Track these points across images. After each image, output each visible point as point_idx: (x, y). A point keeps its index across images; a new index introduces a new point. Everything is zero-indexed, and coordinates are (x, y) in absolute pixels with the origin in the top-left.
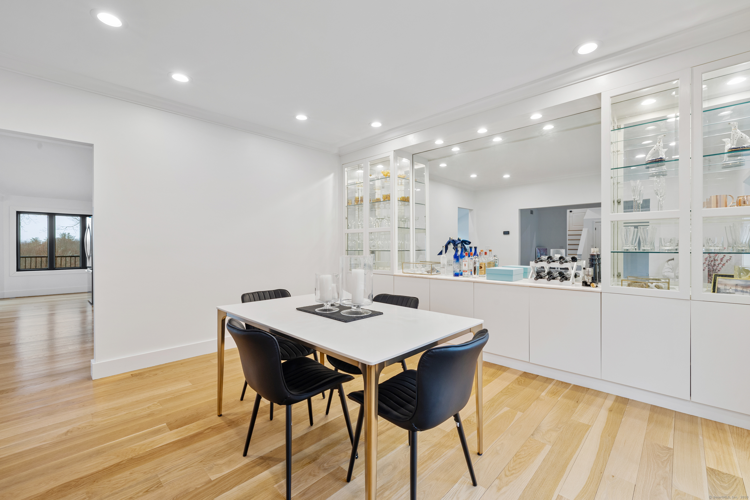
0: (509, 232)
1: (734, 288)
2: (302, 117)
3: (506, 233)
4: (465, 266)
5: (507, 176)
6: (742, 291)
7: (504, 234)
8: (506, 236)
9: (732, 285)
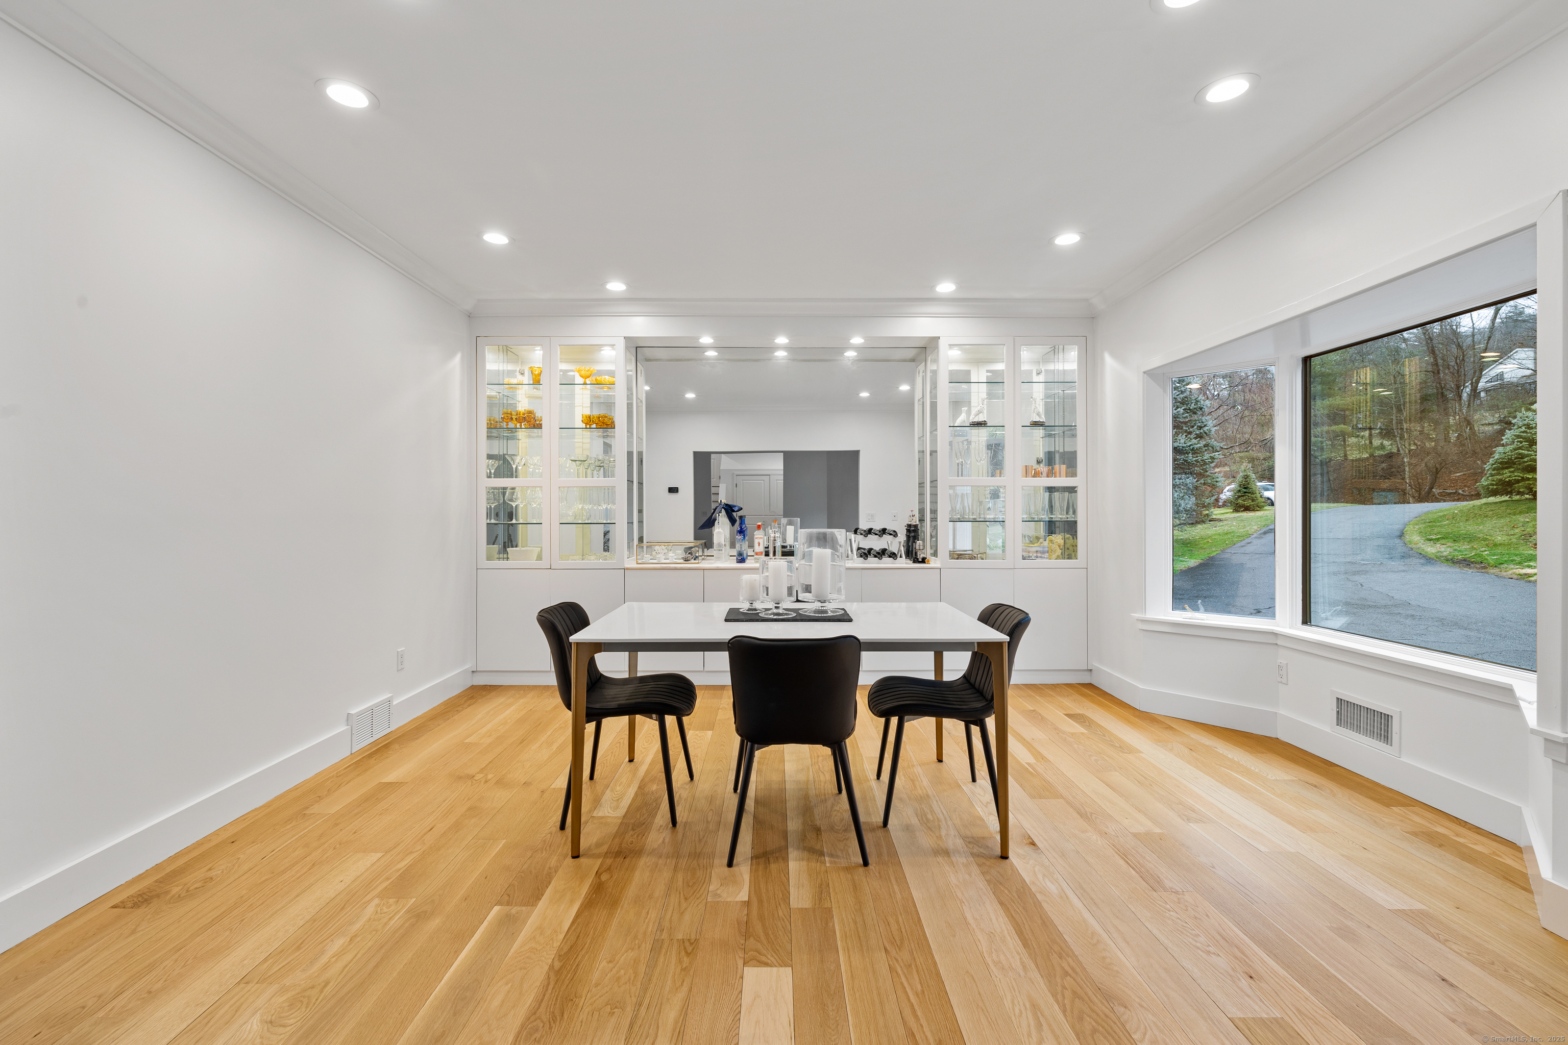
0: (677, 488)
1: (1035, 555)
2: (496, 238)
3: (673, 490)
4: (759, 545)
5: (690, 396)
6: (1041, 557)
7: (669, 492)
8: (673, 495)
9: (1034, 552)
